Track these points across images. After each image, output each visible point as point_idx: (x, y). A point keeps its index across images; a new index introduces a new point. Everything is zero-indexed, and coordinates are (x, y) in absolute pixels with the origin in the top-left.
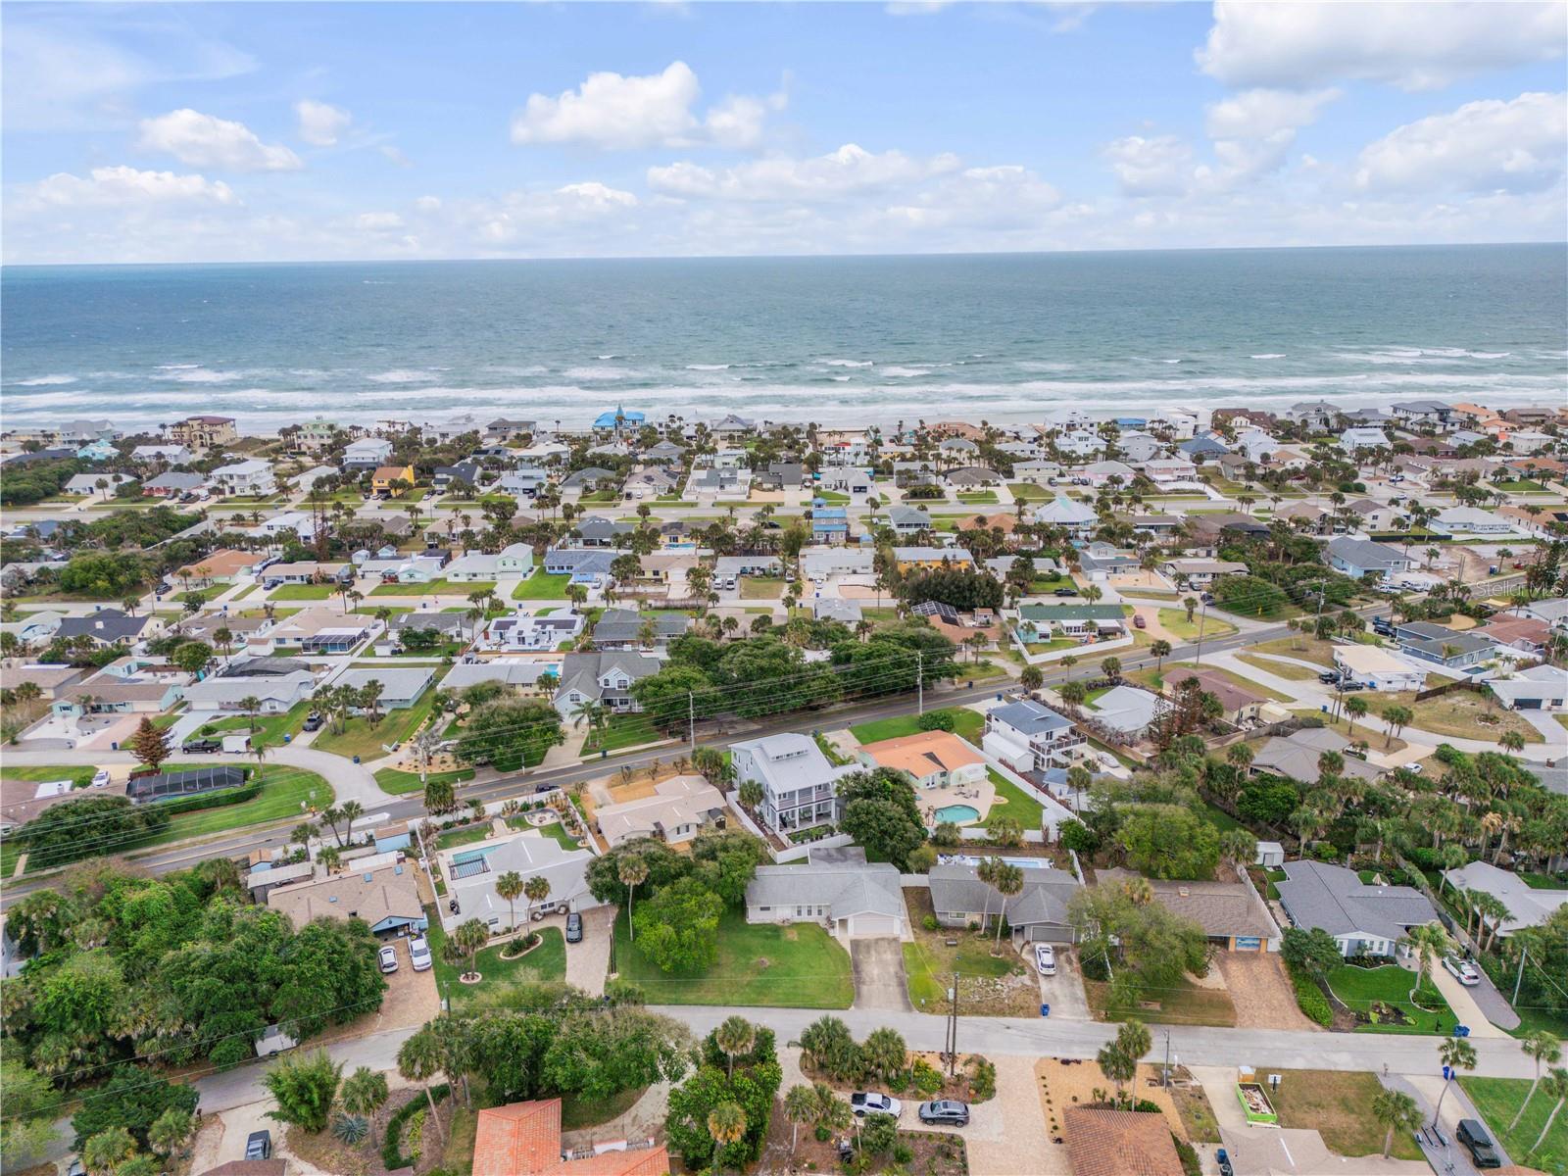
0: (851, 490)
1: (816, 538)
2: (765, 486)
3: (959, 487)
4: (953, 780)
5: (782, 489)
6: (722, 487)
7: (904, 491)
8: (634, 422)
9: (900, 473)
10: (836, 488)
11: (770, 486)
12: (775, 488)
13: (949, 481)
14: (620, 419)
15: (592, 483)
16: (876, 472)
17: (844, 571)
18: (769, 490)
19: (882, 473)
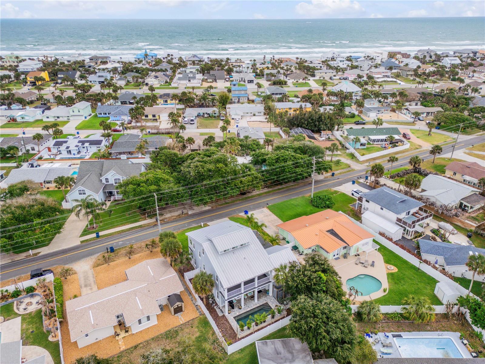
0: (246, 82)
1: (233, 100)
2: (208, 80)
3: (293, 80)
4: (353, 252)
5: (216, 81)
6: (189, 81)
7: (270, 83)
8: (152, 57)
9: (267, 74)
10: (240, 81)
11: (211, 80)
12: (213, 81)
13: (288, 78)
14: (146, 55)
15: (130, 79)
16: (256, 75)
17: (249, 114)
18: (211, 82)
19: (259, 75)
